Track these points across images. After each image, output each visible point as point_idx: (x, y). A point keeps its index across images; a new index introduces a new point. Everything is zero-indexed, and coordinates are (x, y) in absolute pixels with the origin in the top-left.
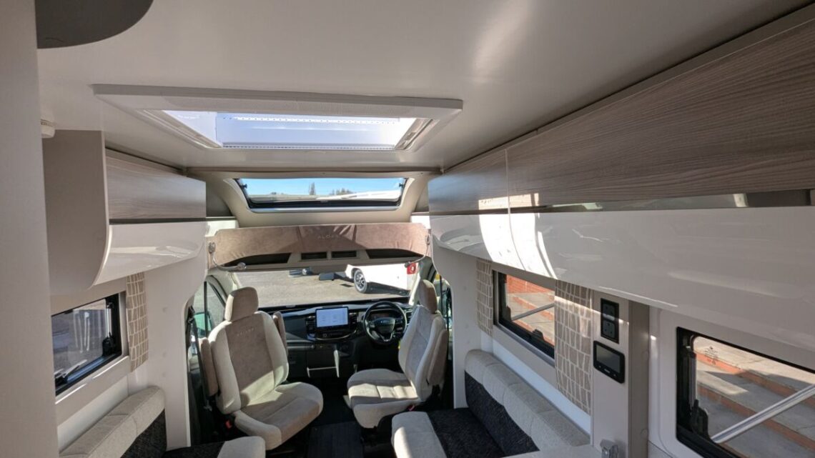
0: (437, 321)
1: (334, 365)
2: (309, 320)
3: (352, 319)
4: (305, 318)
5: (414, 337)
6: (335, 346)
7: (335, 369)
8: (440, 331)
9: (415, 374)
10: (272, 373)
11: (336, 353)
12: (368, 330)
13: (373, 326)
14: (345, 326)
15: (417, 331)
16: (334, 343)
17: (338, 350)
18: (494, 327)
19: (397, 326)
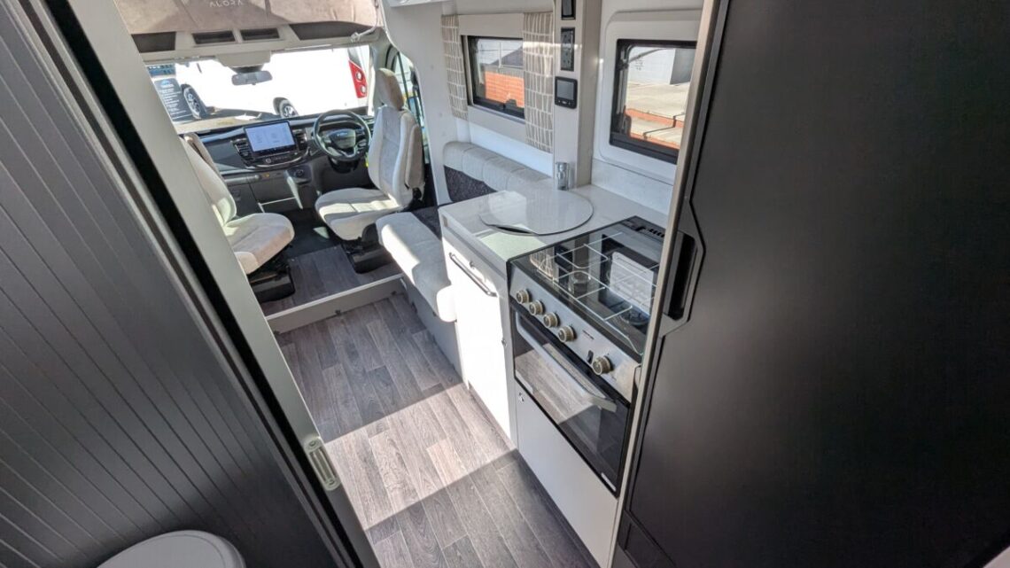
0: (406, 118)
1: (291, 195)
2: (238, 144)
3: (298, 137)
4: (232, 143)
5: (383, 146)
6: (286, 172)
7: (294, 201)
8: (410, 130)
9: (391, 184)
11: (291, 181)
12: (323, 146)
13: (329, 141)
14: (291, 148)
15: (384, 138)
16: (285, 169)
17: (292, 175)
18: (469, 107)
19: (359, 139)
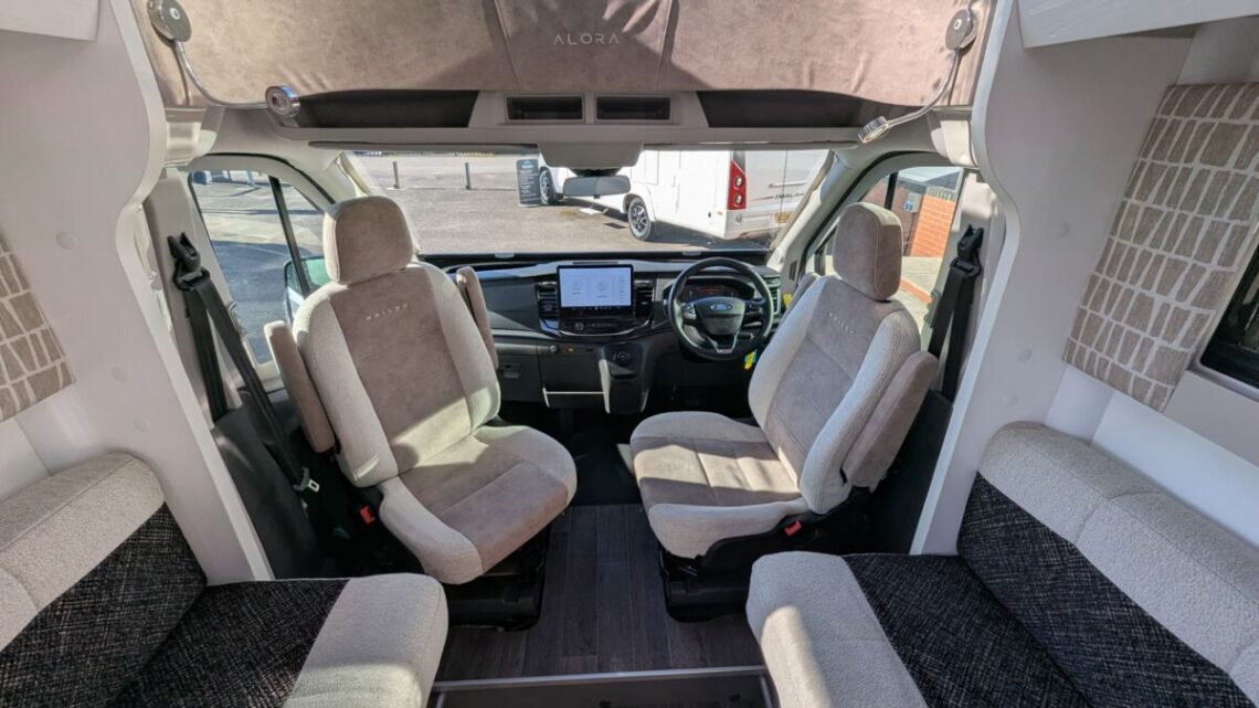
1: (601, 390)
2: (542, 289)
3: (640, 294)
4: (532, 286)
6: (602, 351)
7: (602, 397)
8: (905, 356)
9: (802, 448)
10: (463, 402)
11: (604, 365)
12: (679, 322)
13: (693, 316)
14: (623, 310)
15: (808, 338)
16: (601, 344)
17: (609, 359)
19: (749, 320)
